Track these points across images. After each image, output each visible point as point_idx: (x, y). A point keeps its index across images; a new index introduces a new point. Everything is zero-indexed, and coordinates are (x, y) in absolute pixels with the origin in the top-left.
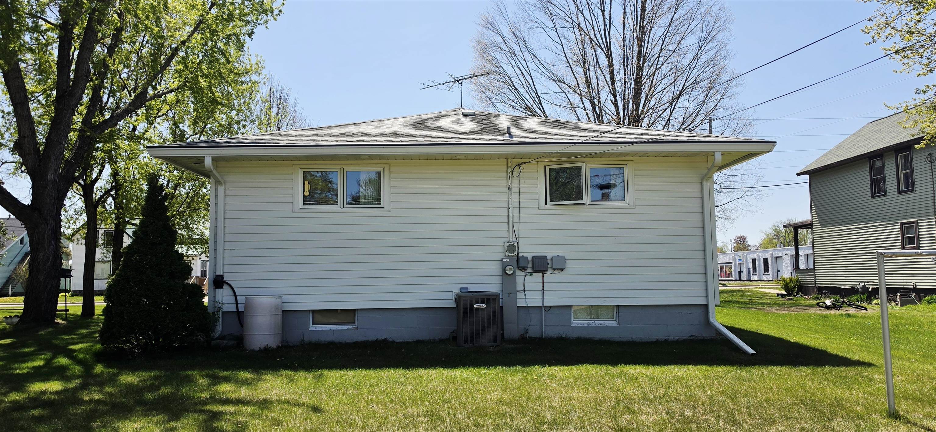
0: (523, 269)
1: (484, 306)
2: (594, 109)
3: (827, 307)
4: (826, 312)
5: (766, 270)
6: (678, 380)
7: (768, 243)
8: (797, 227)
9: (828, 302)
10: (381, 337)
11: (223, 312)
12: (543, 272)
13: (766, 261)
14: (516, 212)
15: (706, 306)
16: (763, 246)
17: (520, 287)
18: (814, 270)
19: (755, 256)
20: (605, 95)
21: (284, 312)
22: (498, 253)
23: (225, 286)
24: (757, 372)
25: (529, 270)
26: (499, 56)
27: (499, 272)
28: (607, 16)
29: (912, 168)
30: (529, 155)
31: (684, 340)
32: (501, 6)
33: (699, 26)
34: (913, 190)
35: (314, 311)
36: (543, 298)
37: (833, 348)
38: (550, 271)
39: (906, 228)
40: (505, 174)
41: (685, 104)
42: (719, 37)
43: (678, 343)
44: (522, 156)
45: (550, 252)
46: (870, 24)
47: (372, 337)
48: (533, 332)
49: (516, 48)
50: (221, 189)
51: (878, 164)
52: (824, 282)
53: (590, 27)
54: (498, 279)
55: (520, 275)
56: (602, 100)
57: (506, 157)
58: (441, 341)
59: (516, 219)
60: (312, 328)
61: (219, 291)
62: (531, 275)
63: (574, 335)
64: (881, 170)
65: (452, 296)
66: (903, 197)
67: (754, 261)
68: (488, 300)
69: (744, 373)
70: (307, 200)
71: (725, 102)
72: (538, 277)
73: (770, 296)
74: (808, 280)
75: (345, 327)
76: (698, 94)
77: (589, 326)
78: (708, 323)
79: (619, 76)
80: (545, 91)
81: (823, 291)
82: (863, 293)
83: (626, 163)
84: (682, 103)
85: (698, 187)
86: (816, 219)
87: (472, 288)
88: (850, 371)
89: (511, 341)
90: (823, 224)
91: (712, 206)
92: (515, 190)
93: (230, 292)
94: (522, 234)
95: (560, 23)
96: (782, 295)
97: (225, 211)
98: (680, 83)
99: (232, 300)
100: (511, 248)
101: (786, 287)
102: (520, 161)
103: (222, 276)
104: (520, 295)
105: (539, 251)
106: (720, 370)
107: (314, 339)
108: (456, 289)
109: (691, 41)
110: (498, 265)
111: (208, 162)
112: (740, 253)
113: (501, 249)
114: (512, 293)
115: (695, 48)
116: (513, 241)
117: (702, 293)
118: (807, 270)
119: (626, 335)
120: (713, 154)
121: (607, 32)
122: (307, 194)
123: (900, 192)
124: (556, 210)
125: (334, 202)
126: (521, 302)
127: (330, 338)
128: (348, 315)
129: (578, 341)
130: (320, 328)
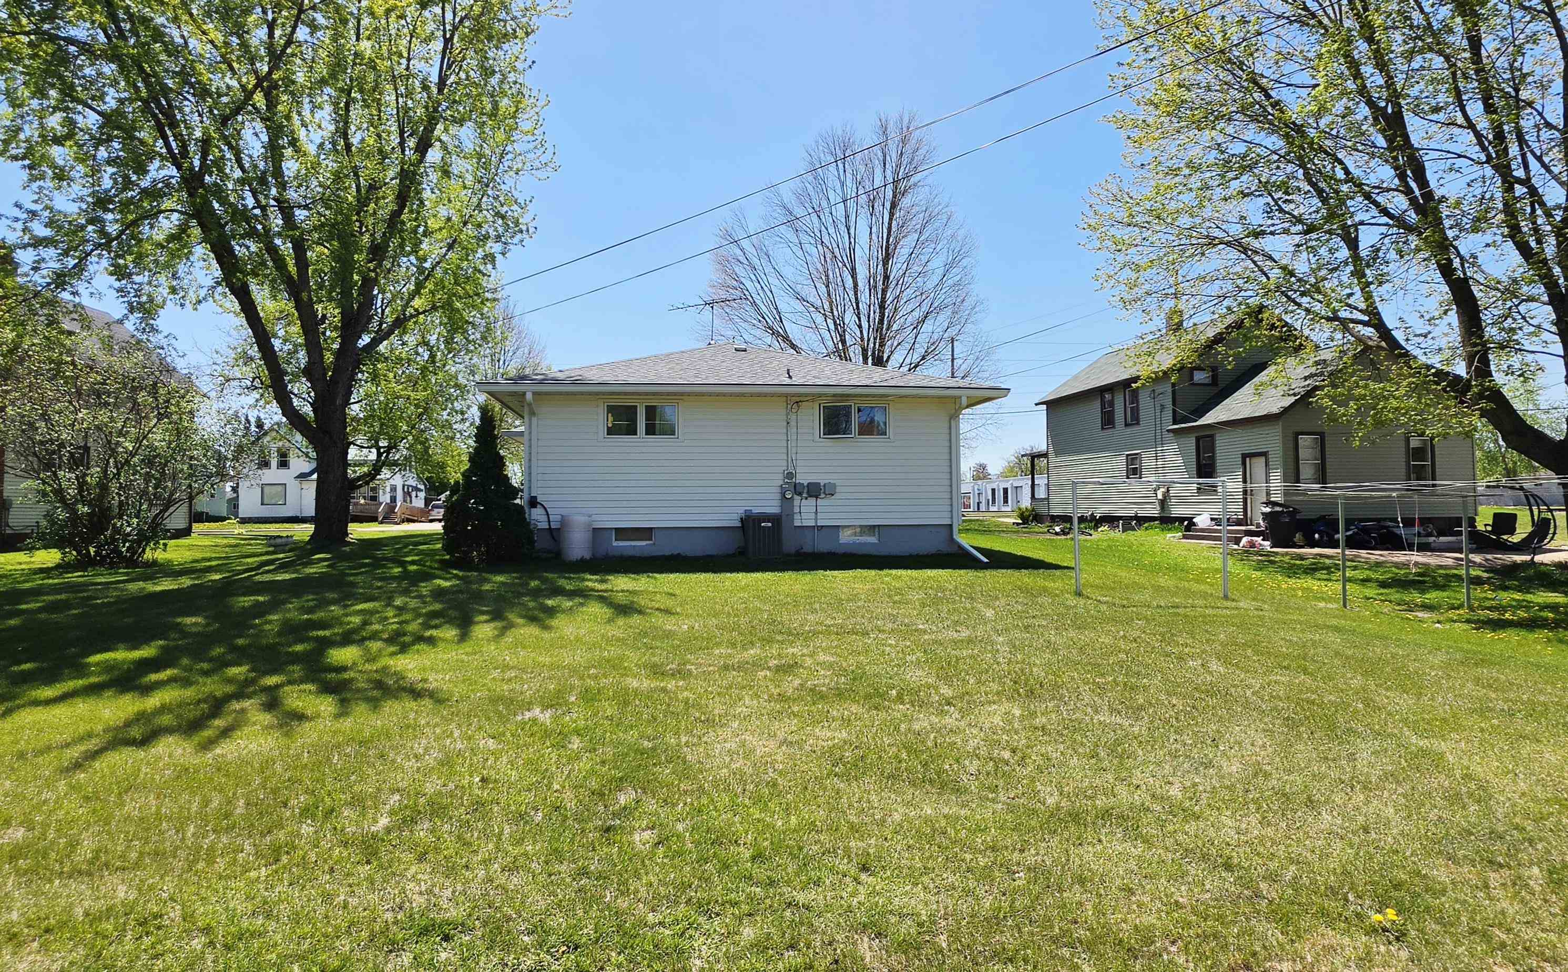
0: (800, 494)
1: (769, 526)
2: (836, 329)
3: (1057, 534)
4: (1055, 537)
5: (1006, 501)
6: (929, 577)
7: (1010, 472)
8: (1034, 457)
9: (1057, 529)
10: (676, 553)
11: (542, 529)
12: (817, 497)
13: (1006, 491)
14: (794, 444)
15: (951, 526)
16: (1004, 475)
17: (796, 510)
18: (1048, 499)
19: (994, 486)
20: (850, 318)
21: (595, 530)
22: (778, 480)
23: (539, 506)
24: (988, 573)
25: (805, 495)
26: (739, 270)
27: (778, 496)
28: (852, 231)
29: (1138, 402)
30: (806, 395)
31: (932, 554)
32: (741, 217)
33: (945, 250)
34: (1138, 424)
35: (616, 530)
36: (816, 519)
37: (1049, 559)
38: (822, 496)
39: (1131, 459)
40: (784, 411)
41: (930, 329)
42: (965, 262)
43: (927, 556)
44: (800, 395)
45: (822, 479)
46: (1098, 273)
47: (667, 553)
48: (808, 549)
49: (755, 261)
50: (534, 420)
51: (1108, 396)
52: (1056, 511)
53: (835, 246)
54: (777, 503)
55: (797, 498)
56: (846, 322)
57: (786, 395)
58: (728, 556)
59: (794, 450)
60: (615, 544)
61: (533, 510)
62: (806, 499)
63: (841, 550)
64: (1111, 403)
65: (736, 517)
66: (1129, 430)
67: (993, 490)
68: (773, 520)
69: (980, 574)
70: (610, 431)
71: (969, 327)
72: (812, 501)
73: (1006, 525)
74: (1043, 510)
75: (644, 543)
76: (943, 318)
77: (854, 543)
78: (952, 540)
79: (864, 297)
80: (789, 310)
81: (1054, 519)
82: (1091, 521)
83: (887, 402)
84: (927, 327)
85: (947, 425)
86: (1051, 450)
87: (756, 510)
88: (1058, 572)
89: (789, 555)
90: (1057, 454)
91: (958, 434)
92: (793, 423)
93: (543, 512)
94: (799, 463)
95: (805, 238)
96: (1018, 524)
97: (538, 439)
98: (925, 308)
99: (545, 518)
100: (790, 475)
101: (1022, 516)
102: (798, 399)
103: (536, 495)
104: (797, 517)
105: (813, 479)
106: (962, 572)
107: (617, 553)
108: (741, 511)
109: (937, 264)
110: (779, 490)
111: (529, 396)
112: (980, 482)
113: (781, 477)
114: (791, 516)
115: (940, 272)
116: (791, 470)
117: (948, 515)
118: (1043, 499)
119: (884, 551)
120: (960, 398)
121: (852, 250)
122: (610, 425)
123: (1126, 425)
124: (828, 443)
125: (634, 433)
126: (797, 523)
127: (631, 553)
128: (645, 533)
129: (845, 555)
130: (621, 543)
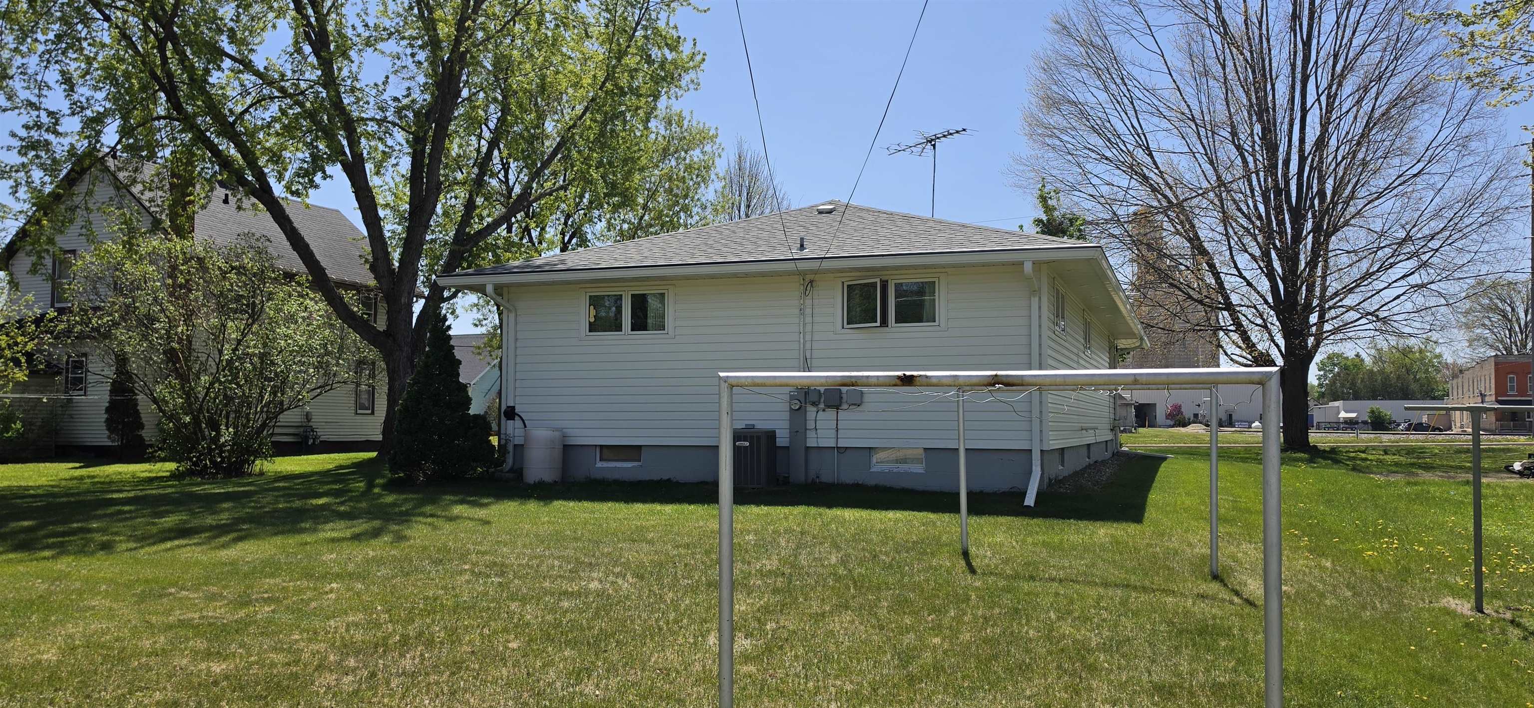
0: (814, 404)
1: (747, 444)
11: (515, 445)
12: (837, 407)
14: (808, 338)
15: (1030, 451)
17: (811, 425)
21: (565, 446)
23: (517, 418)
25: (822, 406)
27: (785, 407)
30: (824, 271)
31: (1004, 493)
35: (601, 446)
36: (837, 438)
38: (845, 406)
40: (795, 295)
44: (815, 272)
47: (656, 477)
48: (825, 478)
50: (512, 316)
54: (785, 416)
55: (811, 411)
57: (796, 273)
59: (808, 346)
60: (599, 464)
61: (511, 423)
62: (824, 410)
63: (872, 482)
68: (752, 437)
70: (593, 327)
72: (831, 414)
75: (630, 465)
77: (891, 472)
78: (1032, 472)
83: (936, 275)
85: (1027, 303)
87: (759, 425)
89: (795, 485)
92: (808, 311)
93: (521, 425)
94: (815, 363)
97: (516, 339)
99: (522, 432)
102: (814, 277)
103: (513, 408)
104: (811, 434)
107: (598, 476)
110: (787, 399)
111: (489, 290)
114: (803, 433)
117: (1026, 436)
119: (933, 484)
120: (1022, 263)
122: (592, 320)
124: (856, 335)
125: (619, 328)
126: (811, 443)
127: (616, 476)
128: (633, 452)
129: (877, 489)
130: (605, 464)
